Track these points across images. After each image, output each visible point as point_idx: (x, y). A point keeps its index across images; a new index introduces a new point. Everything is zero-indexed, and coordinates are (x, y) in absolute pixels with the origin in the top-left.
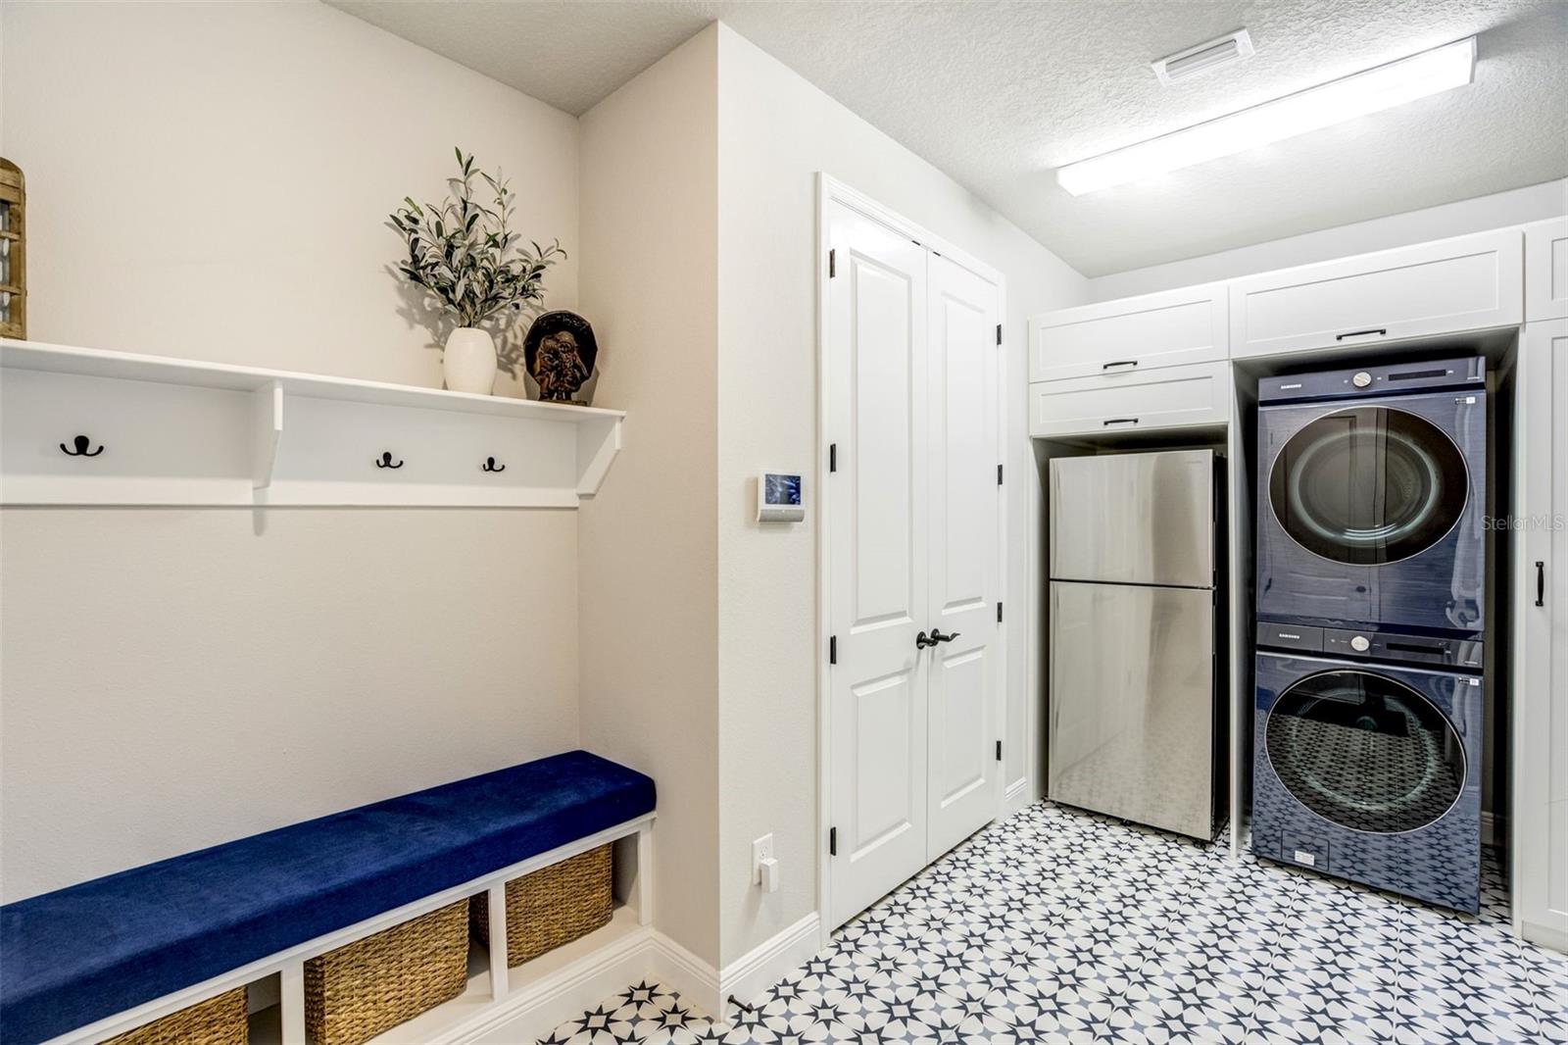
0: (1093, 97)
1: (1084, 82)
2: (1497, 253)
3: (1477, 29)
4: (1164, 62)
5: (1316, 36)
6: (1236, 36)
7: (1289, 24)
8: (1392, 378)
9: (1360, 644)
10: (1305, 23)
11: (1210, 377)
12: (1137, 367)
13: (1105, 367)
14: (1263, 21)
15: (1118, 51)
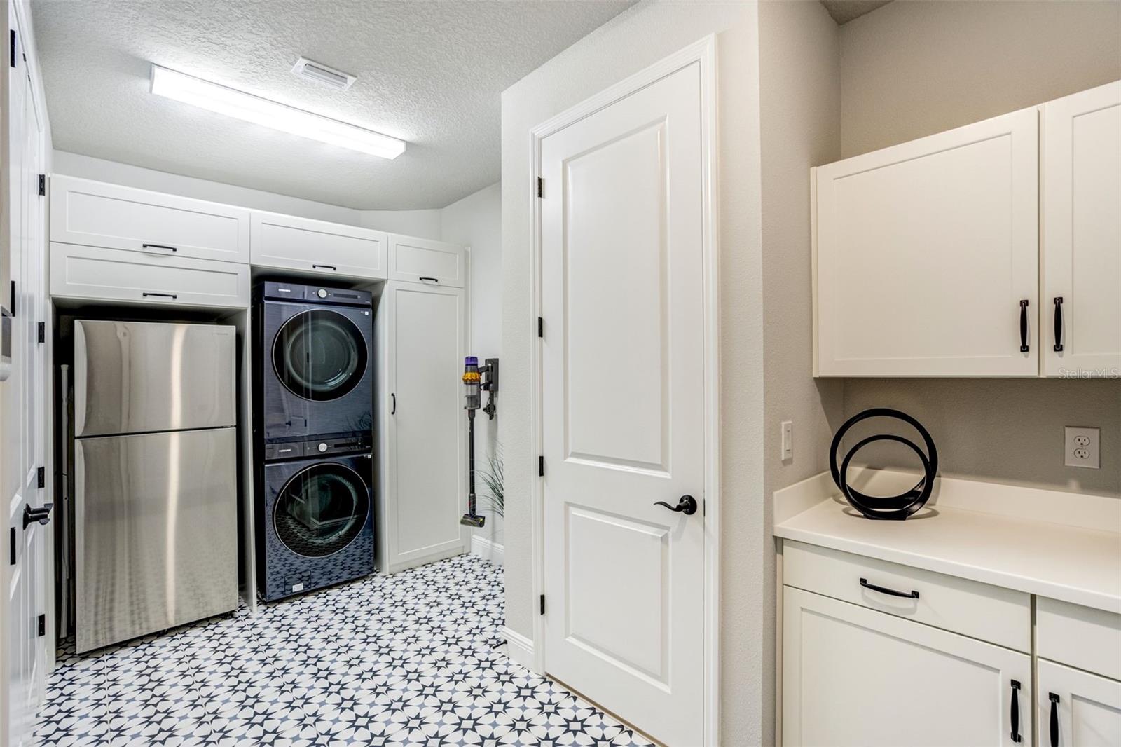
0: (245, 45)
1: (253, 34)
2: (379, 243)
3: (407, 138)
4: (306, 61)
5: (371, 103)
6: (349, 78)
7: (371, 91)
8: (335, 295)
9: (323, 447)
10: (375, 94)
11: (236, 274)
12: (176, 253)
13: (145, 246)
14: (365, 81)
15: (294, 37)
